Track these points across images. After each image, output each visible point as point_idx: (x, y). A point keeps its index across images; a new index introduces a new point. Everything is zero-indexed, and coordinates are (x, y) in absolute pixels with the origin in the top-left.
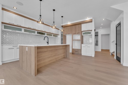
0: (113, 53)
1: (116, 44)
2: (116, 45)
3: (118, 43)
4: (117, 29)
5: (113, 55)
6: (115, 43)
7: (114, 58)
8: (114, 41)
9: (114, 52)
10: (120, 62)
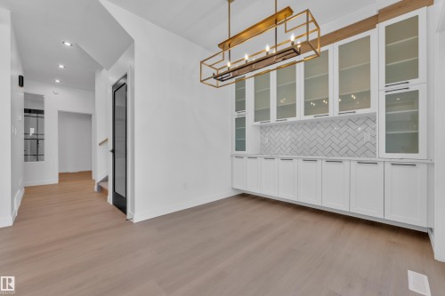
0: (103, 185)
1: (113, 151)
2: (111, 154)
3: (119, 149)
4: (116, 104)
5: (102, 190)
6: (111, 148)
7: (106, 199)
8: (107, 140)
9: (106, 180)
10: (125, 213)
